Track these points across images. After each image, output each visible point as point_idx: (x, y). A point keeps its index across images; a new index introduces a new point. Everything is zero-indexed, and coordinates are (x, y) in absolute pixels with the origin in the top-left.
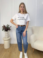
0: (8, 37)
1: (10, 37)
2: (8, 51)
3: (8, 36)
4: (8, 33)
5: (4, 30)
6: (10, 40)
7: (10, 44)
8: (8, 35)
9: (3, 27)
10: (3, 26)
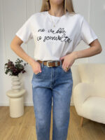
0: (20, 90)
1: (24, 88)
2: (20, 124)
3: (19, 87)
4: (18, 81)
5: (9, 73)
6: (24, 96)
7: (25, 107)
8: (19, 85)
9: (6, 64)
10: (7, 62)
